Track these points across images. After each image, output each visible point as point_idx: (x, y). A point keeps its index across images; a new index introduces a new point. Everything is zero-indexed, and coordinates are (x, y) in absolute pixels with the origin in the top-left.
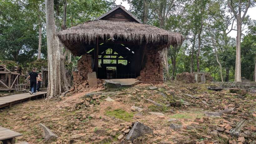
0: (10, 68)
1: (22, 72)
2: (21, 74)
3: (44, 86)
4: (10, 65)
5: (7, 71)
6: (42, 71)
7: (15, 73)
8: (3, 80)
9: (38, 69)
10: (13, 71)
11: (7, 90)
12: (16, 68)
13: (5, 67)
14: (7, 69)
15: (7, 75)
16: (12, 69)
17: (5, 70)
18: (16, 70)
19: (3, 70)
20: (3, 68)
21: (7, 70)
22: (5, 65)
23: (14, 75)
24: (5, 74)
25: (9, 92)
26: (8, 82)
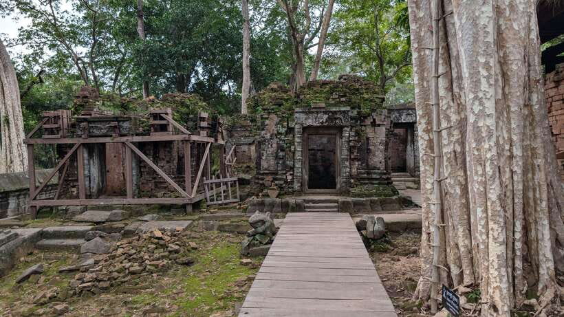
0: (184, 119)
1: (218, 131)
2: (216, 140)
3: (307, 187)
4: (184, 110)
5: (177, 131)
6: (297, 126)
7: (202, 137)
8: (167, 166)
9: (282, 119)
10: (195, 129)
11: (179, 202)
12: (203, 119)
13: (170, 118)
14: (177, 125)
15: (175, 144)
16: (191, 124)
17: (170, 128)
18: (203, 128)
19: (164, 128)
20: (163, 119)
21: (175, 128)
22: (169, 110)
23: (199, 144)
24: (171, 142)
25: (189, 209)
26: (180, 170)
